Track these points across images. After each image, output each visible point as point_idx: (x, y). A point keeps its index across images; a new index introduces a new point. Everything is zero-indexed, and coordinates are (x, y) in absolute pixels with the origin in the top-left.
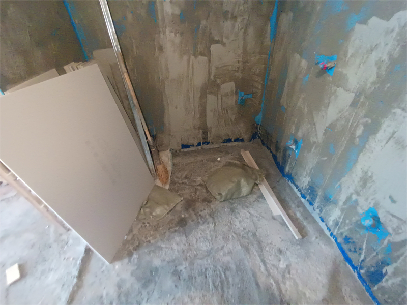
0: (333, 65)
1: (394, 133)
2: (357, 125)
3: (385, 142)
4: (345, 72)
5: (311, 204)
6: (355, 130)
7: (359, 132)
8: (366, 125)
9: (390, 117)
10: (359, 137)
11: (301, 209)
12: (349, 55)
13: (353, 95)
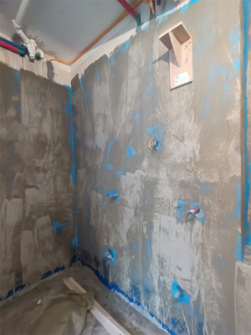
0: (117, 195)
1: (160, 226)
2: (142, 227)
3: (159, 232)
4: (124, 198)
5: (139, 304)
6: (142, 230)
7: (145, 231)
8: (146, 225)
9: (154, 218)
10: (146, 234)
11: (134, 315)
12: (123, 189)
13: (133, 210)
